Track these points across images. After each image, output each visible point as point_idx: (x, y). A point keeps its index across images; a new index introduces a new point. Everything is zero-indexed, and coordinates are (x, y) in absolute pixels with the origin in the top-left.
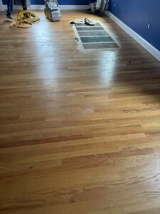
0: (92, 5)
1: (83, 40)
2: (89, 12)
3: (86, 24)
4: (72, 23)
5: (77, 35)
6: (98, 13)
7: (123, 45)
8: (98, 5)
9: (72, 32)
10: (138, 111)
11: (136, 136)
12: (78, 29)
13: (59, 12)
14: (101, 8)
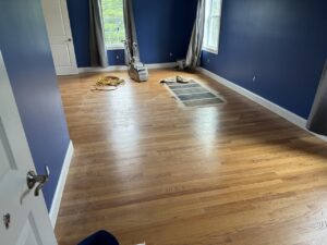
0: (180, 63)
1: (182, 98)
2: (177, 69)
3: (178, 81)
4: (163, 82)
5: (173, 94)
6: (188, 70)
7: (228, 100)
8: (188, 62)
9: (166, 91)
10: (268, 160)
11: (273, 182)
12: (171, 88)
13: (146, 72)
14: (192, 65)
